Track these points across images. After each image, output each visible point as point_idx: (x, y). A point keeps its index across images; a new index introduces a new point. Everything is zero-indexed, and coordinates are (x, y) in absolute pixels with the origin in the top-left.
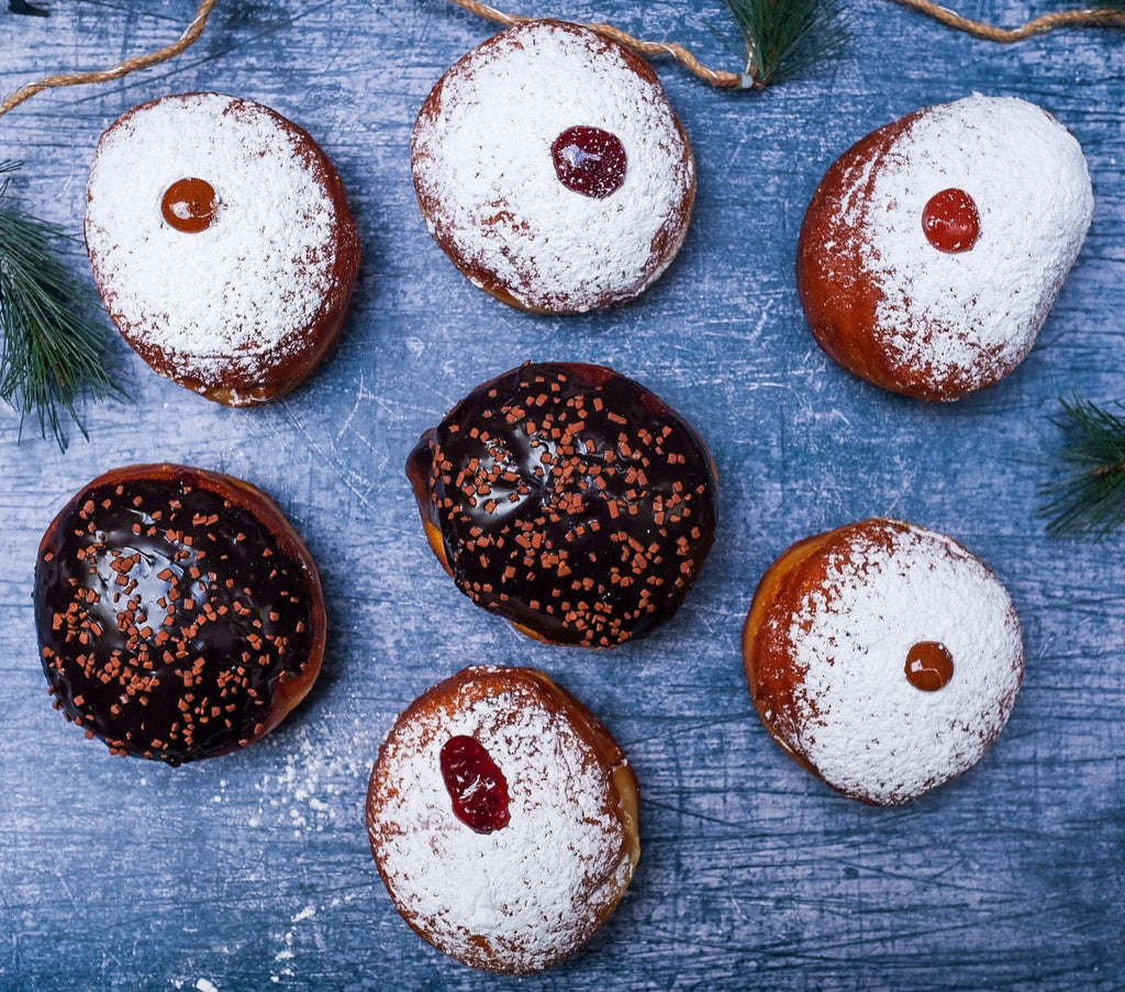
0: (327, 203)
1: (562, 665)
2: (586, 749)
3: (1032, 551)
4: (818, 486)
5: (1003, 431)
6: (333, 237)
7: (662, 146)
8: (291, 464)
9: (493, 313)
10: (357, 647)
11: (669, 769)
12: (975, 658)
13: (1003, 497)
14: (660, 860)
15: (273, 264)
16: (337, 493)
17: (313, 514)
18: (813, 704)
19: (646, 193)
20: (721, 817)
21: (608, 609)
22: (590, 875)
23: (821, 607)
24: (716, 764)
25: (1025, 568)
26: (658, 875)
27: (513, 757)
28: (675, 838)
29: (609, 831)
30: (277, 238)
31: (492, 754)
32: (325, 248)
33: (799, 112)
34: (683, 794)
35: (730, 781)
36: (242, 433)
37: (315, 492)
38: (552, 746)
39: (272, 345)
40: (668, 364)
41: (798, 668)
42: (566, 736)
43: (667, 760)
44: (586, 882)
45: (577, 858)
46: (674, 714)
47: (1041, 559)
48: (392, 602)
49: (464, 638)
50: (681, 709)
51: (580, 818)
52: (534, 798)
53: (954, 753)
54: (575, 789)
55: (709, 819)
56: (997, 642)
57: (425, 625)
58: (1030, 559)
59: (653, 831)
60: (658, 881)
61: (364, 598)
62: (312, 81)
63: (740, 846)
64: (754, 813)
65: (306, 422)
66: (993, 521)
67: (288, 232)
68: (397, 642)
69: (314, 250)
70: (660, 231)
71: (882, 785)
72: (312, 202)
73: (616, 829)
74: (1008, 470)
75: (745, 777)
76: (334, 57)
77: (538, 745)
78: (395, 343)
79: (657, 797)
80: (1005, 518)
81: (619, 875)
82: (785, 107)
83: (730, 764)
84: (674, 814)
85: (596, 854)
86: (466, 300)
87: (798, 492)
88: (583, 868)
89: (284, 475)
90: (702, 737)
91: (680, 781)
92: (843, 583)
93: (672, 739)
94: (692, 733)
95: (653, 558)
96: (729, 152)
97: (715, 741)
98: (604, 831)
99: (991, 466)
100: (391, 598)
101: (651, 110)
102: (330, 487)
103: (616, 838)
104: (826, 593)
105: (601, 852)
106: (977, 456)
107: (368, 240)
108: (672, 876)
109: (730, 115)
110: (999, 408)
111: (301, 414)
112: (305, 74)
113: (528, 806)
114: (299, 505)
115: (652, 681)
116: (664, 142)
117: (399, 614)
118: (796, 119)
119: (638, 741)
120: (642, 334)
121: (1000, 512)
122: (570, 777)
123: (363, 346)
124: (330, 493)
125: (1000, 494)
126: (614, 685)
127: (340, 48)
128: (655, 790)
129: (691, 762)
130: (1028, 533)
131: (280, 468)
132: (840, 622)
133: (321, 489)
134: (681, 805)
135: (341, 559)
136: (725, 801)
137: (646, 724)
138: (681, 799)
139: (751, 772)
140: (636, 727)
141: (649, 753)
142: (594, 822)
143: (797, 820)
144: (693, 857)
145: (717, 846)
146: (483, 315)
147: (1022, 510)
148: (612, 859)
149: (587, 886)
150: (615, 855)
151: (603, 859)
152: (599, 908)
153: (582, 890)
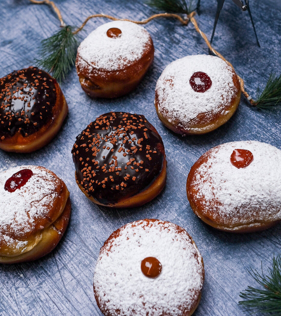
0: (140, 56)
1: (78, 205)
2: (51, 204)
3: (229, 304)
4: (186, 225)
5: (254, 261)
6: (134, 61)
7: (222, 96)
8: (81, 113)
9: (155, 121)
11: (70, 257)
12: (168, 284)
13: (235, 279)
14: (39, 277)
15: (115, 52)
16: (81, 126)
17: (72, 126)
19: (207, 99)
20: (65, 283)
21: (94, 175)
22: (12, 226)
23: (143, 225)
24: (81, 268)
25: (222, 307)
26: (34, 280)
27: (34, 183)
28: (49, 276)
29: (29, 224)
30: (122, 49)
31: (31, 179)
32: (129, 61)
33: (274, 138)
34: (65, 267)
35: (79, 277)
36: (80, 100)
37: (78, 122)
38: (44, 192)
39: (98, 68)
40: (181, 163)
41: (119, 233)
42: (51, 196)
43: (72, 254)
44: (8, 227)
45: (14, 217)
46: (87, 244)
47: (230, 309)
48: (63, 156)
49: (67, 178)
50: (90, 245)
51: (27, 210)
52: (24, 194)
53: (133, 307)
54: (35, 205)
55: (62, 280)
56: (180, 289)
57: (63, 167)
58: (226, 306)
59: (47, 268)
60: (32, 281)
61: (59, 150)
62: (171, 55)
63: (60, 296)
64: (74, 292)
65: (93, 109)
66: (226, 283)
67: (126, 51)
68: (54, 165)
69: (127, 59)
70: (203, 113)
71: (105, 295)
72: (137, 52)
73: (31, 227)
74: (245, 273)
75: (84, 280)
76: (180, 54)
77: (42, 188)
78: (128, 110)
79: (58, 260)
80: (230, 285)
81: (20, 243)
82: (271, 135)
83: (84, 272)
84: (57, 269)
85: (19, 223)
86: (153, 114)
87: (179, 222)
88: (12, 221)
89: (77, 114)
90: (87, 257)
91: (68, 263)
92: (155, 226)
93: (79, 250)
94: (85, 254)
95: (117, 171)
96: (247, 133)
97: (88, 262)
98: (28, 221)
99: (241, 267)
100: (65, 156)
101: (228, 88)
102: (82, 124)
103: (29, 228)
105: (21, 225)
106: (239, 260)
107: (147, 88)
108: (36, 284)
109: (255, 126)
110: (259, 254)
111: (95, 107)
112: (171, 53)
113: (21, 194)
114: (72, 122)
115: (92, 231)
116: (224, 96)
117: (62, 160)
118: (272, 139)
119: (72, 242)
120: (183, 152)
121: (230, 282)
122: (38, 201)
123: (122, 105)
124: (80, 125)
125: (235, 277)
126: (83, 222)
127: (183, 54)
128: (60, 258)
129: (76, 261)
130: (233, 297)
131: (78, 112)
132: (142, 232)
133: (80, 123)
134: (61, 269)
135: (66, 139)
136: (72, 280)
137: (78, 240)
138: (63, 268)
139: (86, 281)
140: (75, 238)
141: (70, 247)
142: (29, 216)
143: (81, 307)
144: (47, 285)
145: (55, 290)
146: (152, 119)
147: (238, 289)
148: (21, 232)
149: (7, 229)
150: (23, 233)
151: (19, 227)
152: (4, 242)
153: (5, 228)
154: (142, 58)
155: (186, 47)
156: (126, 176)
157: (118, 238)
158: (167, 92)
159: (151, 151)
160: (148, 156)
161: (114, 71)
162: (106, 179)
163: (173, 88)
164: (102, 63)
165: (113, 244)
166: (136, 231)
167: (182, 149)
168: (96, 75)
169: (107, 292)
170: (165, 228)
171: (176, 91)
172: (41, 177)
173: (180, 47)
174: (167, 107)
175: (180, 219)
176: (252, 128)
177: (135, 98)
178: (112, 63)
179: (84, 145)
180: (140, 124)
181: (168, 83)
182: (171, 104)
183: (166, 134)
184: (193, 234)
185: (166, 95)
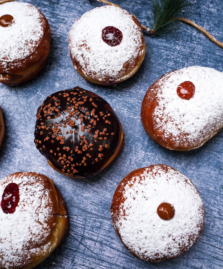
0: (42, 32)
1: (62, 184)
3: (218, 198)
4: (156, 156)
5: (218, 158)
6: (39, 40)
7: (134, 40)
8: (13, 105)
9: (81, 82)
10: (8, 159)
11: (81, 228)
12: (184, 216)
13: (213, 178)
14: (68, 256)
15: (19, 39)
16: (21, 116)
17: (13, 119)
18: (124, 211)
19: (125, 49)
20: (92, 249)
22: (32, 240)
23: (137, 181)
24: (96, 231)
25: (214, 203)
26: (66, 261)
27: (25, 194)
28: (76, 251)
29: (45, 229)
30: (24, 34)
31: (20, 191)
32: (36, 42)
33: (182, 54)
34: (83, 237)
35: (99, 239)
36: (4, 93)
37: (16, 114)
38: (39, 196)
39: (12, 61)
40: (123, 109)
41: (123, 198)
42: (46, 195)
43: (82, 225)
44: (30, 242)
45: (30, 232)
46: (89, 211)
47: (220, 202)
48: (23, 150)
49: (38, 166)
50: (92, 210)
51: (37, 220)
52: (25, 208)
53: (167, 247)
54: (40, 211)
55: (88, 249)
56: (193, 214)
57: (29, 159)
58: (217, 200)
59: (70, 246)
60: (65, 263)
61: (16, 146)
62: (59, 17)
63: (94, 261)
64: (103, 252)
65: (21, 95)
66: (208, 184)
67: (28, 33)
68: (19, 161)
69: (33, 41)
70: (127, 62)
71: (140, 249)
72: (38, 30)
73: (48, 230)
74: (217, 170)
75: (104, 239)
76: (66, 13)
77: (35, 194)
78: (52, 83)
79: (75, 235)
80: (212, 185)
81: (45, 247)
82: (178, 52)
83: (101, 233)
84: (78, 243)
85: (37, 234)
86: (75, 77)
87: (149, 156)
88: (31, 237)
89: (10, 107)
90: (95, 221)
91: (84, 233)
92: (147, 176)
93: (86, 219)
94: (92, 219)
95: (90, 148)
96: (159, 59)
97: (99, 224)
98: (43, 228)
99: (212, 167)
100: (23, 148)
101: (135, 31)
102: (20, 114)
103: (46, 233)
104: (141, 178)
105: (39, 234)
106: (208, 163)
107: (56, 56)
108: (70, 263)
109: (162, 51)
110: (219, 151)
111: (21, 93)
112: (57, 15)
113: (22, 209)
114: (10, 116)
115: (86, 198)
116: (136, 40)
117: (23, 154)
118: (181, 56)
119: (76, 215)
120: (119, 99)
121: (211, 183)
122: (40, 207)
123: (44, 81)
124: (19, 115)
125: (212, 177)
126: (75, 195)
127: (68, 11)
128: (75, 233)
129: (89, 228)
130: (218, 192)
131: (10, 105)
132: (141, 187)
133: (18, 114)
134: (81, 241)
135: (14, 133)
136: (95, 244)
137: (80, 211)
138: (82, 239)
139: (106, 238)
140: (77, 211)
141: (77, 220)
142: (41, 224)
143: (116, 260)
144: (79, 259)
145: (87, 259)
146: (78, 82)
147: (218, 184)
148: (43, 239)
149: (30, 244)
150: (44, 239)
151: (39, 237)
152: (33, 255)
153: (28, 244)
154: (44, 34)
155: (67, 4)
156: (100, 147)
157: (125, 202)
158: (87, 57)
159: (105, 116)
160: (107, 122)
161: (28, 57)
162: (84, 158)
163: (91, 51)
164: (14, 54)
165: (125, 208)
166: (136, 189)
167: (117, 96)
168: (12, 67)
169: (141, 246)
170: (155, 174)
171: (95, 53)
172: (26, 184)
173: (61, 6)
174: (93, 69)
175: (149, 154)
176: (161, 53)
177: (51, 69)
178: (22, 51)
179: (47, 138)
180: (83, 97)
181: (83, 48)
182: (96, 66)
183: (97, 89)
184: (164, 161)
185: (87, 60)
